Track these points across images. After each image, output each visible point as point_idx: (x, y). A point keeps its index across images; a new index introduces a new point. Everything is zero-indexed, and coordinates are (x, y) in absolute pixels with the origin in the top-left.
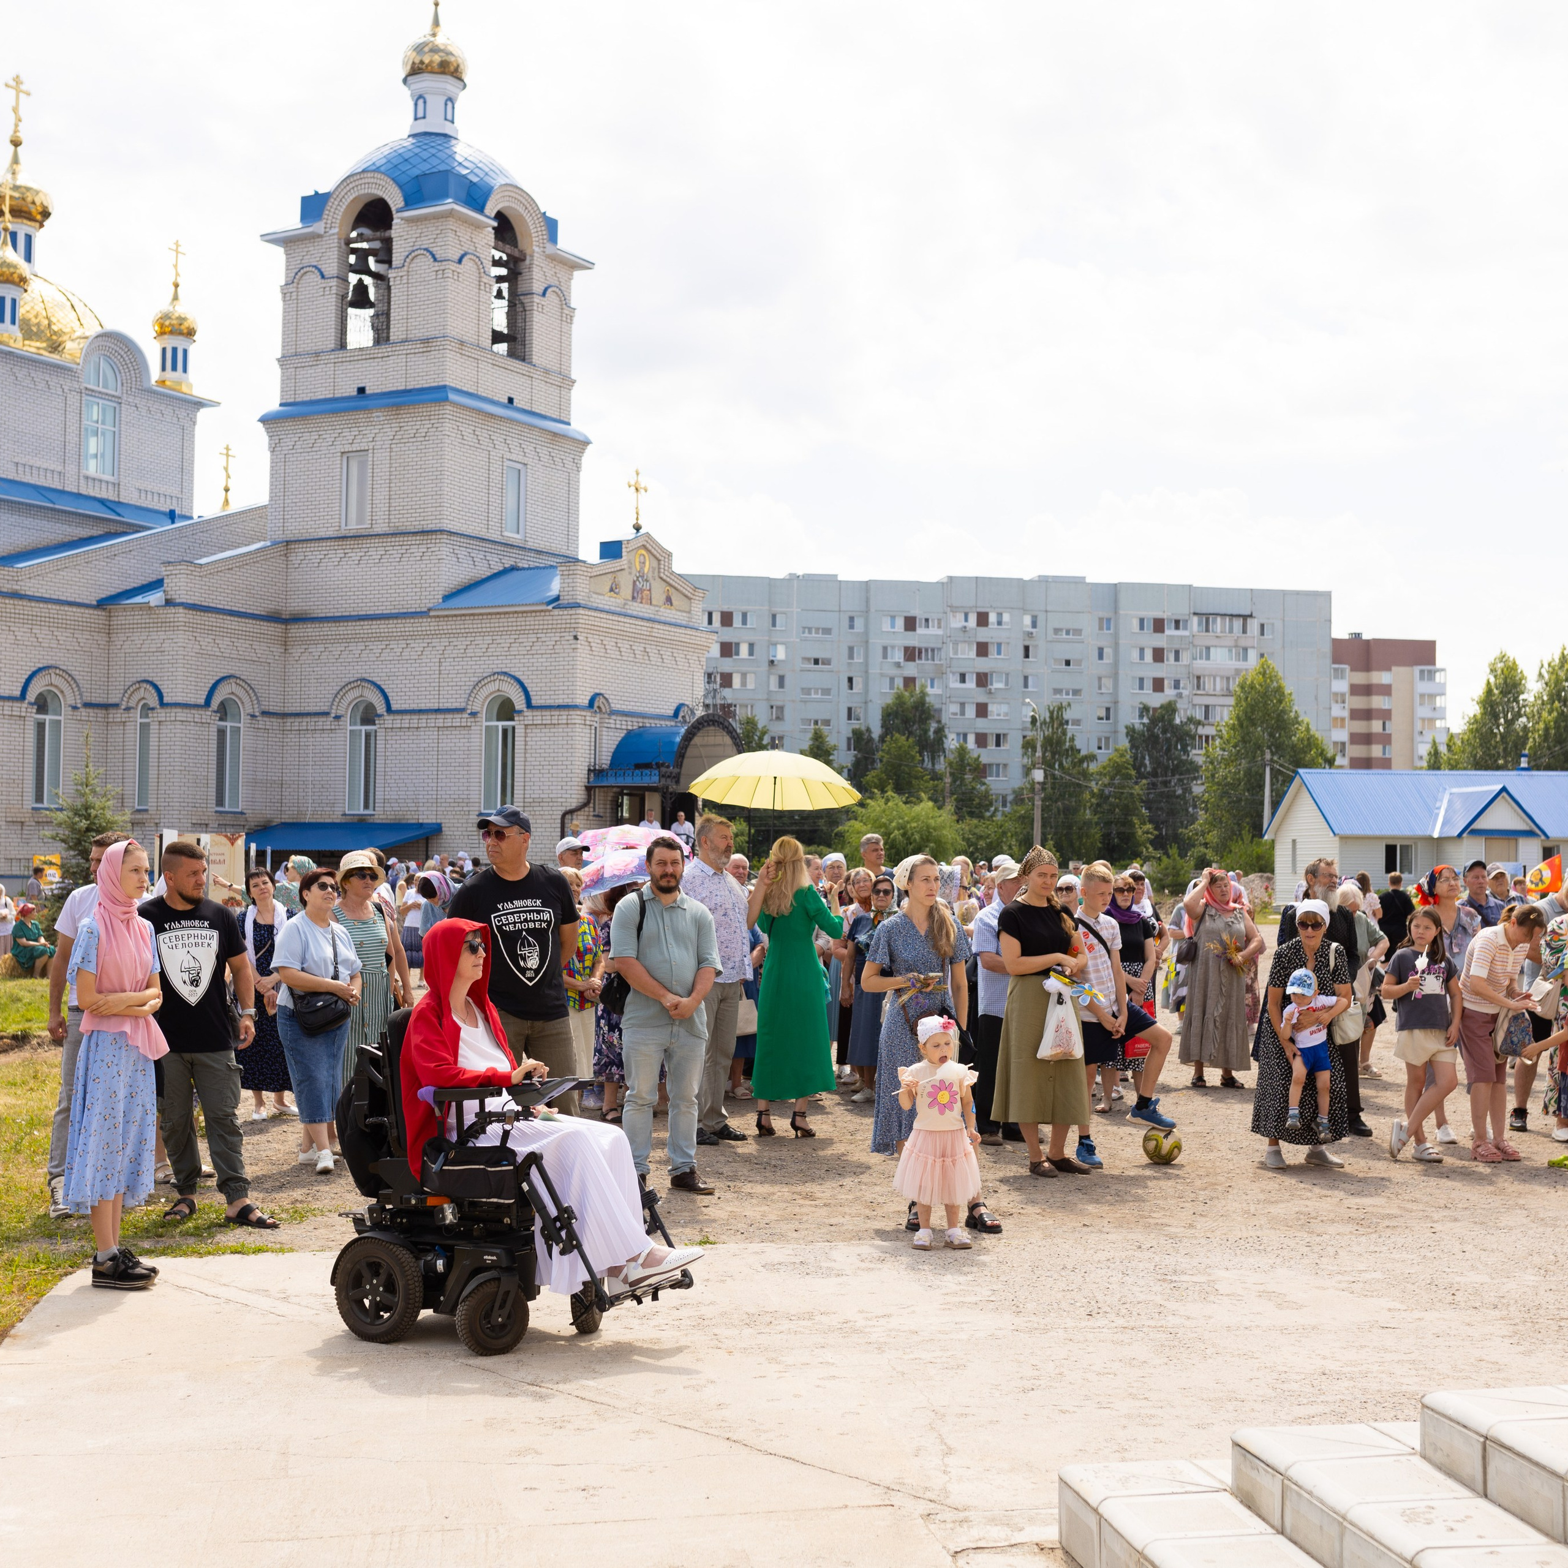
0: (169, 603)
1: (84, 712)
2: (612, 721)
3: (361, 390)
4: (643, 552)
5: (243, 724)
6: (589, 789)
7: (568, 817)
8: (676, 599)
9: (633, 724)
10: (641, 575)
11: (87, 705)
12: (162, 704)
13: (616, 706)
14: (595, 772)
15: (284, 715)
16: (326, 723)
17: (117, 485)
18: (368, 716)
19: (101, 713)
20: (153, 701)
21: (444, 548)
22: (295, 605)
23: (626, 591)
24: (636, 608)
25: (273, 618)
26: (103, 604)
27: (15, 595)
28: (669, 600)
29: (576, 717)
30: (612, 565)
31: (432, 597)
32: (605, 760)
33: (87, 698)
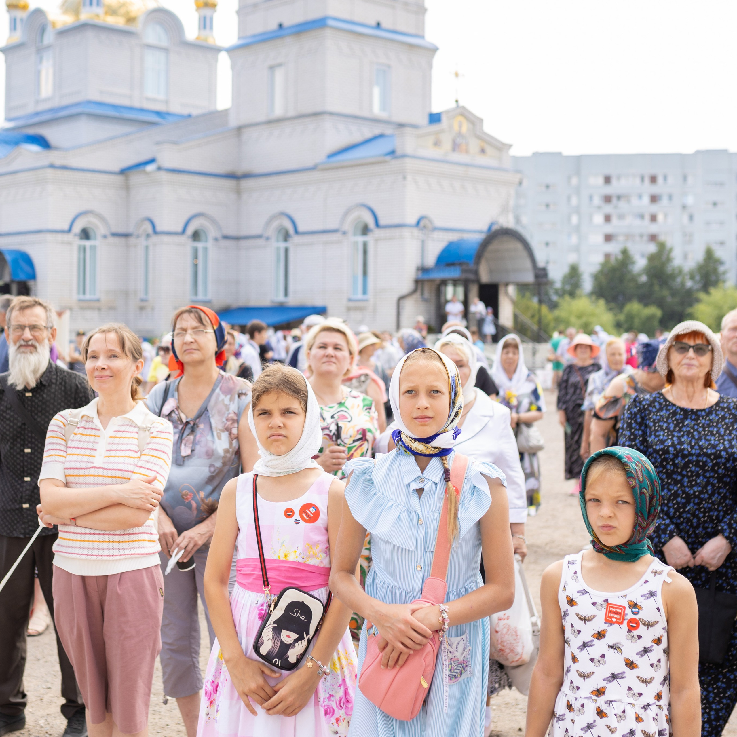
0: (159, 168)
1: (111, 240)
2: (436, 235)
3: (281, 26)
4: (461, 118)
5: (210, 244)
6: (417, 282)
7: (401, 302)
8: (489, 150)
9: (454, 237)
10: (460, 134)
11: (114, 235)
12: (155, 232)
13: (438, 223)
14: (423, 269)
15: (237, 238)
16: (260, 242)
17: (167, 102)
18: (286, 237)
19: (122, 240)
20: (150, 230)
21: (328, 124)
22: (244, 168)
23: (447, 145)
24: (456, 157)
25: (232, 176)
26: (124, 172)
27: (64, 168)
28: (483, 151)
29: (406, 232)
30: (435, 127)
31: (320, 157)
32: (431, 261)
33: (115, 230)
